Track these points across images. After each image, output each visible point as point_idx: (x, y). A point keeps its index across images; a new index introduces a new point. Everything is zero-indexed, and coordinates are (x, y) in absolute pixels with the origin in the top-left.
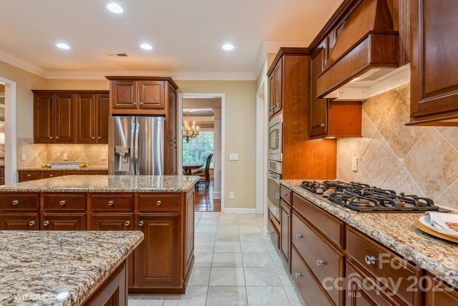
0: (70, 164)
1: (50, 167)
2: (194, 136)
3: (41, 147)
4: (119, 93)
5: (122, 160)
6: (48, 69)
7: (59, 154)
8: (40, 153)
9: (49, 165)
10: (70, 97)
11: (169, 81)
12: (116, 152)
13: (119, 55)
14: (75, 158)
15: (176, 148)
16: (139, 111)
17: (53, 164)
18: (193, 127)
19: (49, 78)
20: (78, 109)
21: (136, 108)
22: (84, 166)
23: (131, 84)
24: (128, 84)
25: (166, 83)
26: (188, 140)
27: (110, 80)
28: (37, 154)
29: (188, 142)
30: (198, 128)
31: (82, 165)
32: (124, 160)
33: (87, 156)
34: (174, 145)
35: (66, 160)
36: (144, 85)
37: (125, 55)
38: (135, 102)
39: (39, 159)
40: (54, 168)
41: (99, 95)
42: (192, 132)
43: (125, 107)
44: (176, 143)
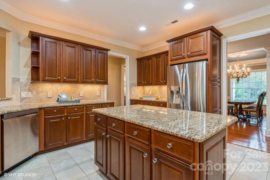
0: (152, 97)
1: (142, 98)
2: (245, 76)
3: (140, 88)
4: (174, 50)
5: (175, 95)
6: (143, 46)
7: (148, 91)
8: (140, 90)
9: (142, 97)
10: (151, 59)
11: (211, 30)
12: (171, 90)
13: (173, 23)
14: (155, 94)
15: (220, 86)
16: (187, 60)
17: (144, 97)
18: (243, 69)
19: (143, 51)
20: (155, 65)
21: (185, 58)
22: (157, 99)
23: (181, 41)
24: (180, 41)
25: (209, 32)
26: (238, 80)
27: (169, 42)
28: (139, 91)
29: (238, 82)
30: (249, 69)
31: (157, 98)
32: (176, 96)
33: (160, 93)
34: (219, 84)
35: (151, 95)
36: (191, 39)
37: (176, 21)
38: (184, 54)
39: (139, 94)
40: (145, 99)
41: (165, 54)
42: (242, 74)
43: (178, 58)
44: (220, 82)
